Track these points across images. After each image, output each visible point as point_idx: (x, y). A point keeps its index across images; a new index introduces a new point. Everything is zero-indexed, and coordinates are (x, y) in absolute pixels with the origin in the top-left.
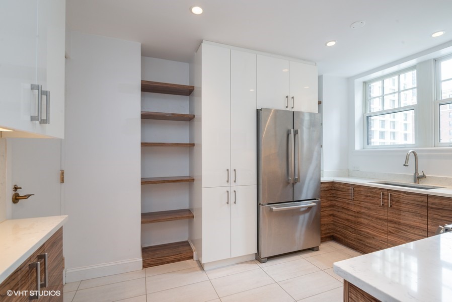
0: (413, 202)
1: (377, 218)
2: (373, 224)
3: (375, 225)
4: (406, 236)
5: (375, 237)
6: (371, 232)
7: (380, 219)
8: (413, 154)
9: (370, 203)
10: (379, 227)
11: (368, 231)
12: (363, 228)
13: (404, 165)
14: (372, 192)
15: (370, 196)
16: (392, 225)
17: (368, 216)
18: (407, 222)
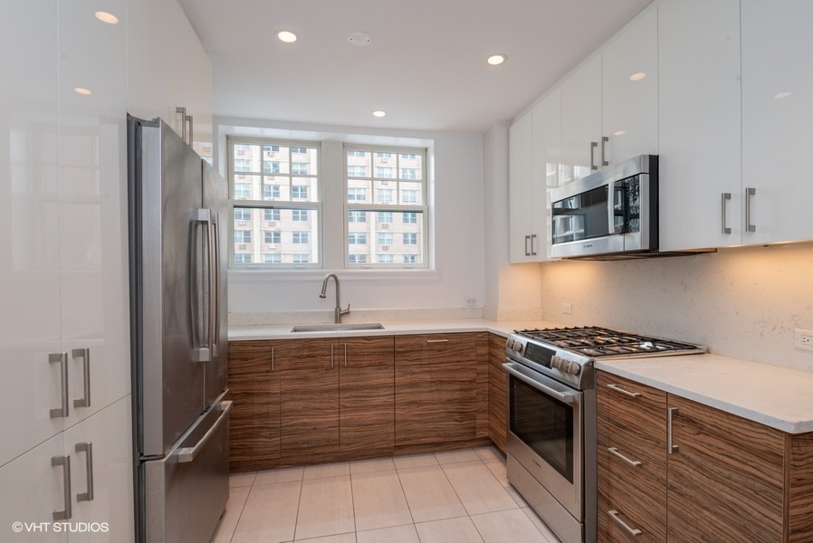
0: (375, 350)
1: (322, 392)
2: (313, 405)
3: (317, 405)
4: (367, 404)
5: (318, 427)
6: (310, 420)
7: (327, 391)
8: (332, 278)
9: (308, 368)
10: (324, 405)
11: (305, 420)
12: (293, 420)
13: (321, 296)
14: (310, 348)
15: (308, 356)
16: (347, 395)
17: (305, 393)
18: (369, 383)
